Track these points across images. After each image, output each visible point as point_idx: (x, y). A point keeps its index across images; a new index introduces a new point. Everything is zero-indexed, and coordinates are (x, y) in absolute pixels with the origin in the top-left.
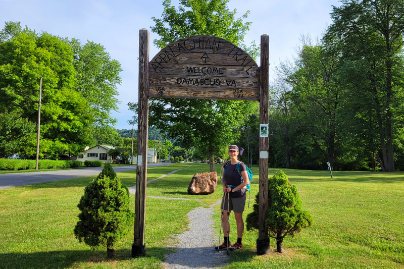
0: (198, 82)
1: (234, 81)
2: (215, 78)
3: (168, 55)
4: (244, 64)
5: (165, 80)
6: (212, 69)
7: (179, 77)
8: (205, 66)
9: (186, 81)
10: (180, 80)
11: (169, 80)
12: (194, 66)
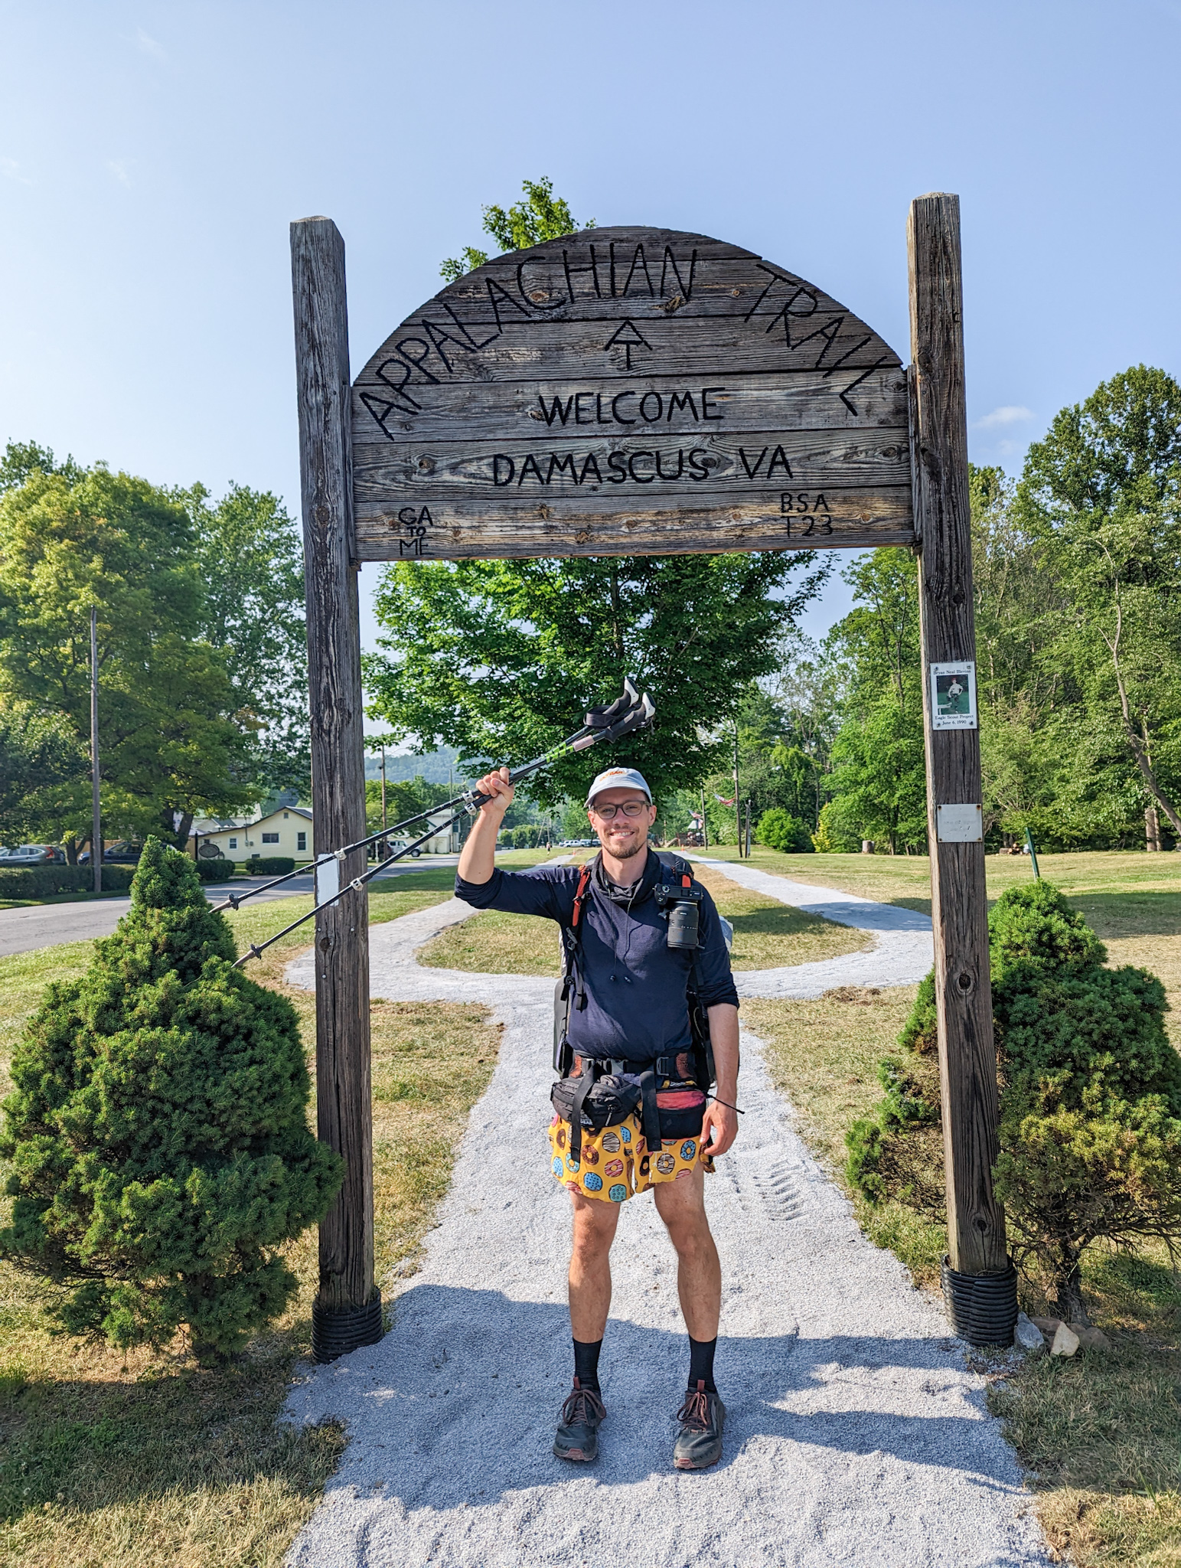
0: (596, 471)
1: (780, 449)
2: (685, 443)
3: (438, 346)
4: (830, 359)
5: (432, 472)
6: (667, 398)
7: (501, 448)
8: (631, 385)
9: (536, 469)
10: (504, 465)
11: (454, 468)
12: (573, 390)
